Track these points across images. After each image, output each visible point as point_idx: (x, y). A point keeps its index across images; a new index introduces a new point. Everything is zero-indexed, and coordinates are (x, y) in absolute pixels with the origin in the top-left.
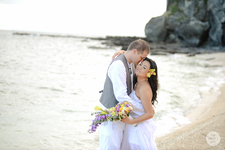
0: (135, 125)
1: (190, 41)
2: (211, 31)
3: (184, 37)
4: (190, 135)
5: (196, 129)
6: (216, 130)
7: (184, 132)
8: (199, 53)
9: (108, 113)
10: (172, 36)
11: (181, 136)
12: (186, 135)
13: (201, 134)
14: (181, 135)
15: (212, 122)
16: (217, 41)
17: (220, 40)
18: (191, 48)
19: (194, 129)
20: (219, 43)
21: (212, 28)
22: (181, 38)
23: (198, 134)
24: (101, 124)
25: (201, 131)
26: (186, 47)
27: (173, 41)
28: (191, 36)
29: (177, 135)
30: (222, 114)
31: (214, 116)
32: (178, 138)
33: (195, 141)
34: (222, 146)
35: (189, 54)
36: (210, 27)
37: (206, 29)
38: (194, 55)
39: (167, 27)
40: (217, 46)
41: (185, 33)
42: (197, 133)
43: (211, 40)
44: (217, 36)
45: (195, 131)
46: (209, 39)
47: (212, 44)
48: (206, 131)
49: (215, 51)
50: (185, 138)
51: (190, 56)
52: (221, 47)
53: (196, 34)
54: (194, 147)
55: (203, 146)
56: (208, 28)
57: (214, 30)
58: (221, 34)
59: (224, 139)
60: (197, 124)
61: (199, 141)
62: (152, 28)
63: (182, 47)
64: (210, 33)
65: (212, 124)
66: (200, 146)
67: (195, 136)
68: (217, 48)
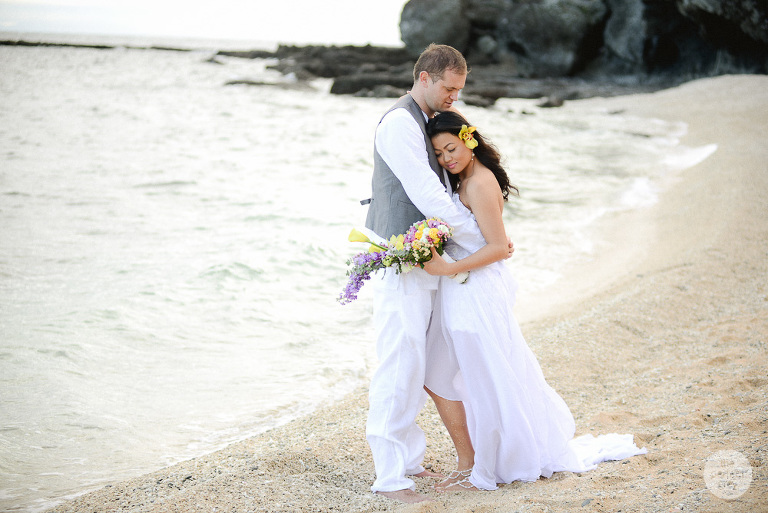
0: (462, 277)
1: (544, 58)
2: (610, 24)
3: (527, 47)
4: (581, 325)
5: (593, 309)
6: (652, 311)
7: (562, 318)
8: (574, 97)
9: (385, 248)
10: (487, 43)
11: (556, 329)
12: (571, 326)
13: (610, 321)
14: (554, 325)
15: (636, 290)
16: (631, 58)
17: (639, 55)
18: (550, 80)
19: (590, 309)
20: (634, 63)
21: (615, 17)
22: (515, 48)
23: (601, 320)
24: (368, 278)
25: (609, 314)
26: (534, 76)
27: (491, 60)
28: (547, 44)
29: (543, 325)
30: (662, 271)
31: (641, 276)
32: (549, 333)
33: (597, 341)
34: (672, 351)
35: (544, 100)
36: (608, 14)
37: (593, 20)
38: (560, 104)
39: (472, 15)
40: (631, 72)
41: (530, 34)
42: (599, 318)
43: (612, 54)
44: (631, 40)
45: (592, 315)
46: (604, 50)
47: (612, 65)
48: (625, 314)
49: (625, 89)
50: (567, 332)
51: (548, 105)
52: (644, 75)
53: (563, 37)
54: (595, 354)
55: (620, 353)
56: (599, 15)
57: (621, 23)
58: (642, 34)
59: (675, 336)
60: (595, 296)
61: (606, 342)
62: (422, 19)
63: (521, 76)
64: (607, 33)
65: (639, 295)
66: (612, 353)
67: (595, 327)
68: (631, 79)
